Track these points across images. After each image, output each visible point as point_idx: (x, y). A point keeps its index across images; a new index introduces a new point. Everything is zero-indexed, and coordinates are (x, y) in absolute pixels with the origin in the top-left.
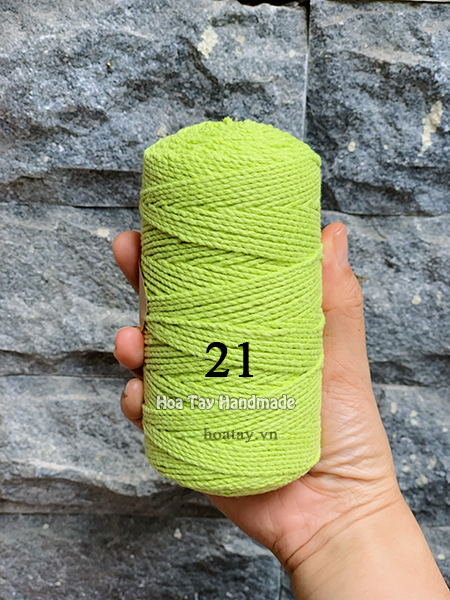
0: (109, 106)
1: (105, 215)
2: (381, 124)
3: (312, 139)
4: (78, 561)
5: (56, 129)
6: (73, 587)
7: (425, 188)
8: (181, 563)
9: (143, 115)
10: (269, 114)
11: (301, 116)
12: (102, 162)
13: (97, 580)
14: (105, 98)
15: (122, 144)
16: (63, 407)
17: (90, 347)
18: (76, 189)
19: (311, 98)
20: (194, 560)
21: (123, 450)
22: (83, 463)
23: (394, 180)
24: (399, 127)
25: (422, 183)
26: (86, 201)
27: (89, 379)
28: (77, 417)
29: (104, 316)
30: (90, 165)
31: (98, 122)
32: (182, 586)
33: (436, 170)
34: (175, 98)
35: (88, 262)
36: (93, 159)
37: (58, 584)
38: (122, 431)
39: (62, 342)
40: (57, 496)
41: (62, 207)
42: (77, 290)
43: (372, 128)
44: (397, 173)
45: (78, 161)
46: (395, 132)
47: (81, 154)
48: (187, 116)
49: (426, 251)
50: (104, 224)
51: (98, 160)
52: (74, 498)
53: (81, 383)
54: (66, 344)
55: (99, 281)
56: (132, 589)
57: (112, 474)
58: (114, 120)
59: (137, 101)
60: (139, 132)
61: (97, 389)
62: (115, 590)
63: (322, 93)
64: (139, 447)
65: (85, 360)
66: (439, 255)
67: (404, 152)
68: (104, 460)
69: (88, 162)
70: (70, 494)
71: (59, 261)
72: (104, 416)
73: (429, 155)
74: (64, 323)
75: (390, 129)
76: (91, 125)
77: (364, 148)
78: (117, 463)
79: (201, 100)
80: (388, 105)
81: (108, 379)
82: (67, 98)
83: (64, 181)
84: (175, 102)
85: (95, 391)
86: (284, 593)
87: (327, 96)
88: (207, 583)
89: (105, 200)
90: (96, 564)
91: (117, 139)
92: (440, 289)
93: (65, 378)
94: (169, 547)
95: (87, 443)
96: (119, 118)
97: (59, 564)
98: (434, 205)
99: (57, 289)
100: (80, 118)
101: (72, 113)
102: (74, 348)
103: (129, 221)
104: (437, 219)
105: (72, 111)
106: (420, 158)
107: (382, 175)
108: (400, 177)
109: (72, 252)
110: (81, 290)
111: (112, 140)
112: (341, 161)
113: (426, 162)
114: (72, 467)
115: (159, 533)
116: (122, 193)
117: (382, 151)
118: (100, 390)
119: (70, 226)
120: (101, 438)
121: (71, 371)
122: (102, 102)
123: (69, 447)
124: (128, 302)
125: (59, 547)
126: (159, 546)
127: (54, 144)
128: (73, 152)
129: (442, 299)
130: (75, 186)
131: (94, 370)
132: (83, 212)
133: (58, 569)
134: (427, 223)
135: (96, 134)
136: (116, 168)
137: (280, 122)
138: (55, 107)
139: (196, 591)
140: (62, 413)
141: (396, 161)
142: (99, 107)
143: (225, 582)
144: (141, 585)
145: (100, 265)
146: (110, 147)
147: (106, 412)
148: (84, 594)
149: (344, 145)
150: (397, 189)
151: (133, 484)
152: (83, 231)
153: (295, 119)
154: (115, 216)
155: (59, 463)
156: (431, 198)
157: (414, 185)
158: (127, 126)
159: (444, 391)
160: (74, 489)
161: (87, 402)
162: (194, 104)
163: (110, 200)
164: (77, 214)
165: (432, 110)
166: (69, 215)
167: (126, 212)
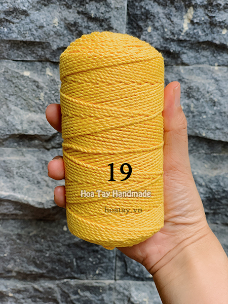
0: (29, 8)
1: (27, 65)
2: (163, 18)
3: (130, 26)
4: (16, 243)
5: (3, 20)
6: (12, 257)
7: (185, 51)
8: (66, 243)
9: (46, 13)
10: (108, 12)
11: (124, 14)
12: (26, 37)
13: (25, 253)
14: (27, 4)
15: (36, 27)
16: (7, 163)
17: (21, 132)
18: (13, 51)
19: (129, 5)
20: (73, 242)
21: (37, 185)
22: (18, 191)
23: (170, 47)
24: (172, 20)
25: (183, 48)
26: (18, 57)
27: (20, 149)
28: (15, 168)
29: (28, 116)
30: (20, 38)
31: (24, 16)
32: (67, 255)
33: (190, 42)
34: (62, 4)
35: (20, 89)
36: (21, 35)
37: (6, 255)
38: (37, 176)
39: (6, 130)
40: (5, 209)
41: (6, 60)
42: (14, 103)
43: (159, 20)
44: (172, 43)
45: (14, 36)
46: (170, 23)
47: (16, 32)
48: (68, 13)
49: (186, 83)
50: (27, 69)
51: (24, 35)
52: (13, 210)
53: (16, 151)
54: (9, 130)
55: (25, 98)
56: (43, 257)
57: (32, 197)
58: (32, 15)
59: (43, 6)
60: (44, 21)
61: (24, 154)
62: (34, 258)
63: (135, 3)
64: (45, 184)
65: (18, 139)
66: (192, 85)
67: (175, 32)
68: (28, 190)
69: (19, 36)
70: (11, 208)
71: (5, 88)
72: (28, 167)
73: (187, 34)
74: (7, 119)
75: (168, 21)
76: (20, 18)
77: (155, 30)
78: (35, 192)
79: (75, 5)
80: (167, 9)
81: (30, 149)
82: (9, 4)
83: (7, 47)
84: (62, 6)
85: (23, 155)
86: (117, 258)
87: (137, 4)
88: (80, 254)
89: (28, 57)
90: (24, 244)
91: (33, 25)
92: (192, 102)
93: (8, 149)
94: (61, 235)
95: (19, 181)
96: (34, 14)
97: (6, 245)
98: (189, 60)
99: (4, 103)
100: (15, 14)
101: (11, 12)
102: (12, 133)
103: (40, 68)
104: (191, 67)
105: (11, 10)
106: (182, 36)
107: (164, 44)
108: (173, 45)
109: (11, 83)
110: (16, 103)
111: (31, 26)
112: (144, 37)
113: (185, 37)
114: (12, 193)
115: (56, 228)
116: (36, 53)
117: (164, 32)
118: (26, 155)
119: (10, 70)
120: (26, 179)
121: (11, 145)
122: (26, 6)
123: (11, 183)
124: (40, 109)
125: (6, 236)
126: (56, 235)
127: (2, 28)
128: (11, 31)
129: (194, 107)
130: (13, 50)
131: (23, 144)
132: (17, 63)
133: (5, 247)
134: (186, 69)
135: (23, 22)
136: (33, 40)
137: (114, 17)
138: (2, 8)
139: (74, 257)
140: (6, 166)
141: (171, 37)
142: (24, 8)
143: (89, 253)
144: (47, 255)
145: (25, 90)
146: (30, 29)
147: (29, 166)
148: (18, 260)
149: (146, 29)
150: (172, 51)
151: (43, 202)
152: (17, 73)
153: (121, 15)
154: (32, 65)
155: (5, 191)
156: (188, 56)
157: (180, 49)
158: (38, 18)
159: (195, 155)
160: (13, 205)
161: (19, 161)
162: (71, 7)
163: (30, 57)
164: (14, 64)
165: (188, 11)
166: (10, 64)
167: (38, 63)
